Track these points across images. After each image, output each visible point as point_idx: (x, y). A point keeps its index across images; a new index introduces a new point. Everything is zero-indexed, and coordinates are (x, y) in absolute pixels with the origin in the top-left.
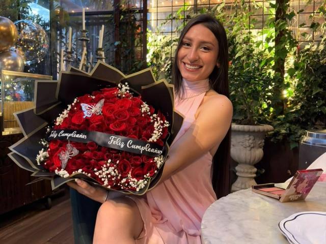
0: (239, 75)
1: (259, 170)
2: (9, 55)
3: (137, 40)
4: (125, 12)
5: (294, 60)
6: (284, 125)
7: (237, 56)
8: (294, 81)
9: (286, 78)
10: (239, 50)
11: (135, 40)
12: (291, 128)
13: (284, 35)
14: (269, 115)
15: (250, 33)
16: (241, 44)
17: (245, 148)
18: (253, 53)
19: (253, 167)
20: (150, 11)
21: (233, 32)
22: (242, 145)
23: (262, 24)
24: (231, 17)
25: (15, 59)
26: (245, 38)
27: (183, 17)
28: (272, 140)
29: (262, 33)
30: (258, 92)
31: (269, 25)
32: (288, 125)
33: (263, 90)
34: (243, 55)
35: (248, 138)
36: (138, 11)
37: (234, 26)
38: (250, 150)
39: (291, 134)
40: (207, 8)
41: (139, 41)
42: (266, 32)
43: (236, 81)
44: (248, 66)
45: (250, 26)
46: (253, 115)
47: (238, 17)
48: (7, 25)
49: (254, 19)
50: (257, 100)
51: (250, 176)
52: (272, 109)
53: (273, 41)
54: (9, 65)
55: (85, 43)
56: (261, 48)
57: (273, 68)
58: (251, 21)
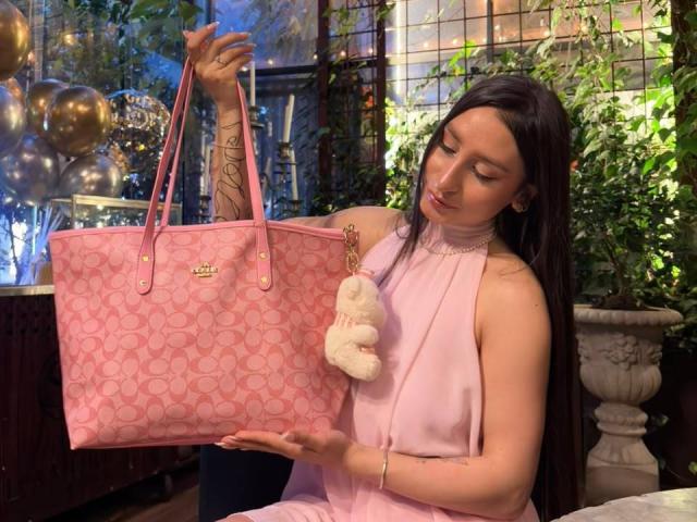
0: (594, 193)
1: (653, 418)
2: (92, 163)
3: (365, 123)
4: (338, 66)
7: (587, 151)
10: (592, 139)
11: (359, 123)
14: (670, 285)
15: (615, 99)
16: (595, 124)
17: (616, 363)
18: (626, 142)
19: (638, 410)
20: (391, 63)
21: (576, 100)
22: (608, 358)
23: (641, 79)
24: (570, 66)
25: (104, 171)
26: (604, 110)
27: (463, 72)
28: (681, 345)
29: (644, 99)
30: (641, 233)
31: (659, 82)
33: (653, 226)
34: (602, 149)
35: (621, 342)
36: (365, 63)
37: (576, 85)
38: (629, 369)
40: (516, 49)
41: (369, 126)
42: (653, 96)
43: (588, 207)
44: (615, 174)
45: (614, 85)
46: (632, 285)
47: (585, 65)
48: (90, 102)
49: (622, 70)
50: (641, 250)
51: (631, 432)
52: (676, 271)
53: (670, 115)
54: (91, 183)
56: (642, 133)
57: (675, 177)
58: (615, 73)
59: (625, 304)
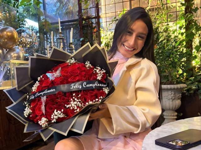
0: (162, 52)
1: (179, 114)
2: (14, 51)
4: (85, 19)
5: (199, 40)
6: (194, 84)
7: (160, 40)
8: (199, 54)
9: (194, 52)
10: (161, 37)
11: (93, 36)
12: (199, 85)
13: (191, 23)
14: (183, 78)
15: (168, 25)
16: (162, 33)
17: (169, 100)
19: (175, 112)
20: (101, 17)
21: (156, 25)
22: (167, 98)
23: (176, 18)
24: (155, 15)
25: (18, 53)
26: (164, 28)
28: (186, 94)
29: (176, 24)
30: (176, 63)
31: (181, 18)
32: (197, 83)
33: (179, 60)
34: (164, 40)
37: (157, 21)
38: (172, 101)
39: (199, 89)
41: (95, 37)
42: (179, 23)
43: (161, 56)
44: (168, 46)
45: (167, 20)
46: (173, 78)
47: (159, 14)
48: (11, 32)
49: (170, 15)
50: (176, 68)
51: (173, 118)
52: (185, 74)
53: (184, 28)
54: (15, 57)
55: (61, 40)
56: (176, 34)
57: (185, 47)
58: (168, 16)
59: (171, 83)
